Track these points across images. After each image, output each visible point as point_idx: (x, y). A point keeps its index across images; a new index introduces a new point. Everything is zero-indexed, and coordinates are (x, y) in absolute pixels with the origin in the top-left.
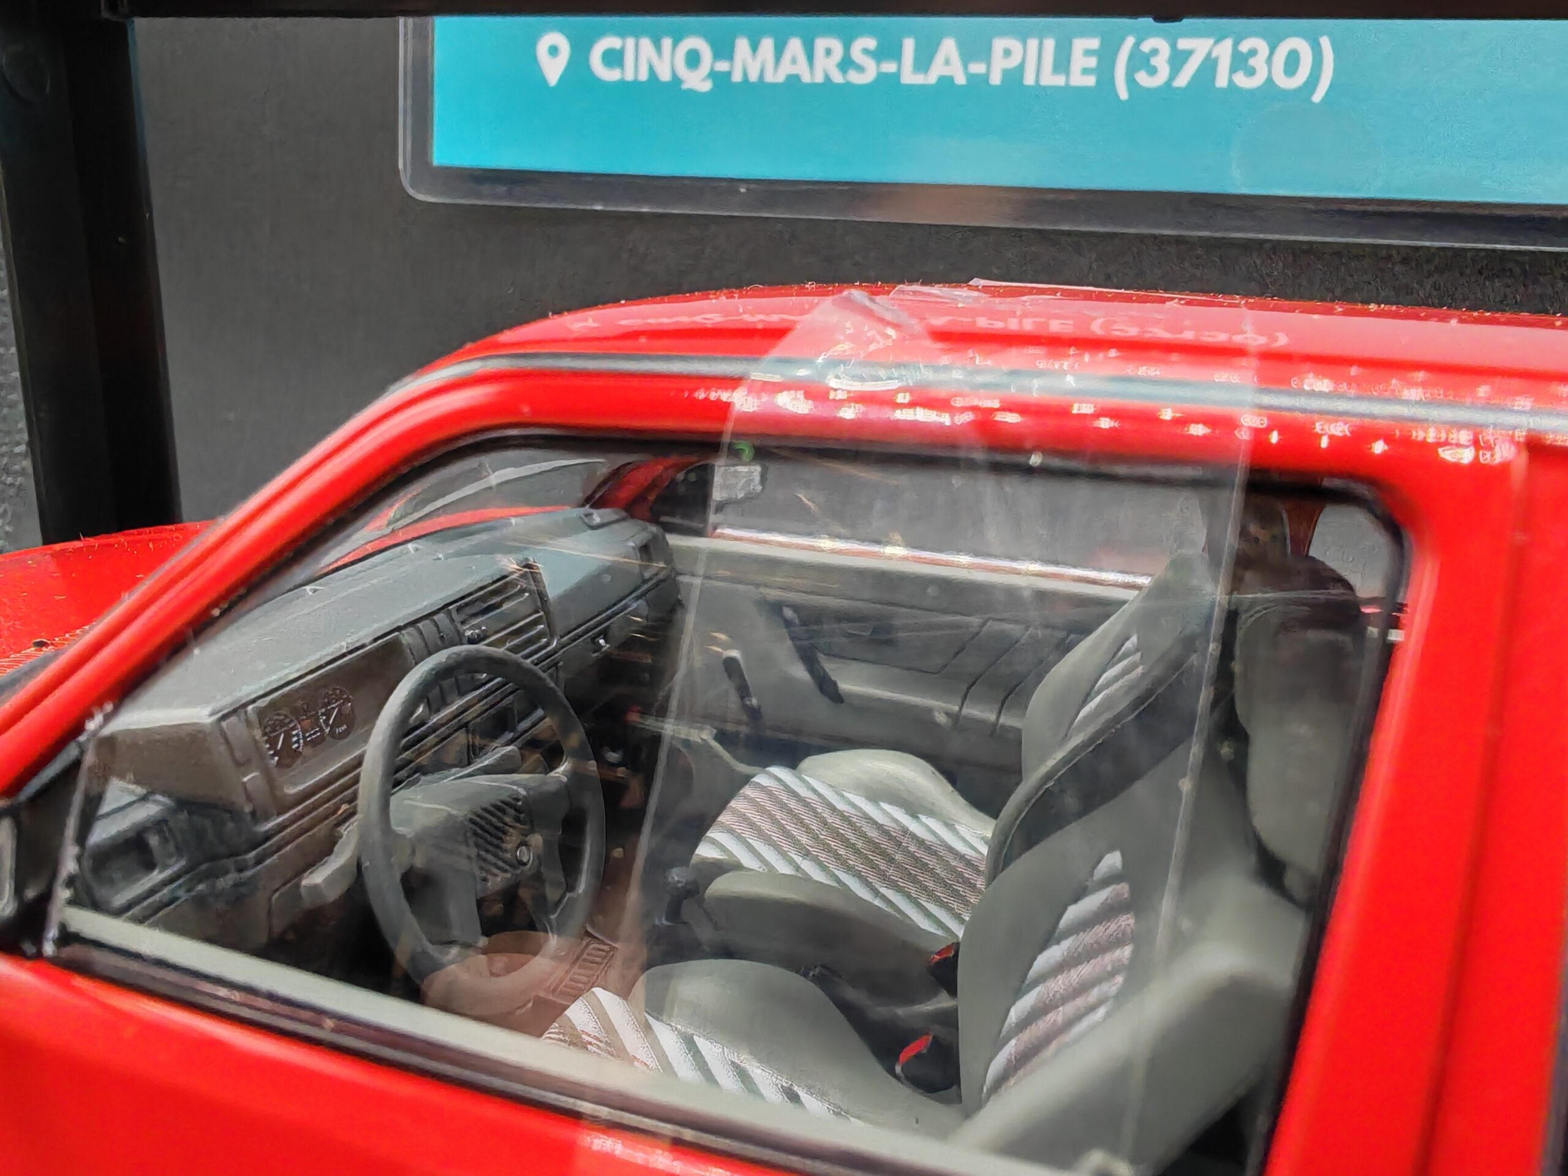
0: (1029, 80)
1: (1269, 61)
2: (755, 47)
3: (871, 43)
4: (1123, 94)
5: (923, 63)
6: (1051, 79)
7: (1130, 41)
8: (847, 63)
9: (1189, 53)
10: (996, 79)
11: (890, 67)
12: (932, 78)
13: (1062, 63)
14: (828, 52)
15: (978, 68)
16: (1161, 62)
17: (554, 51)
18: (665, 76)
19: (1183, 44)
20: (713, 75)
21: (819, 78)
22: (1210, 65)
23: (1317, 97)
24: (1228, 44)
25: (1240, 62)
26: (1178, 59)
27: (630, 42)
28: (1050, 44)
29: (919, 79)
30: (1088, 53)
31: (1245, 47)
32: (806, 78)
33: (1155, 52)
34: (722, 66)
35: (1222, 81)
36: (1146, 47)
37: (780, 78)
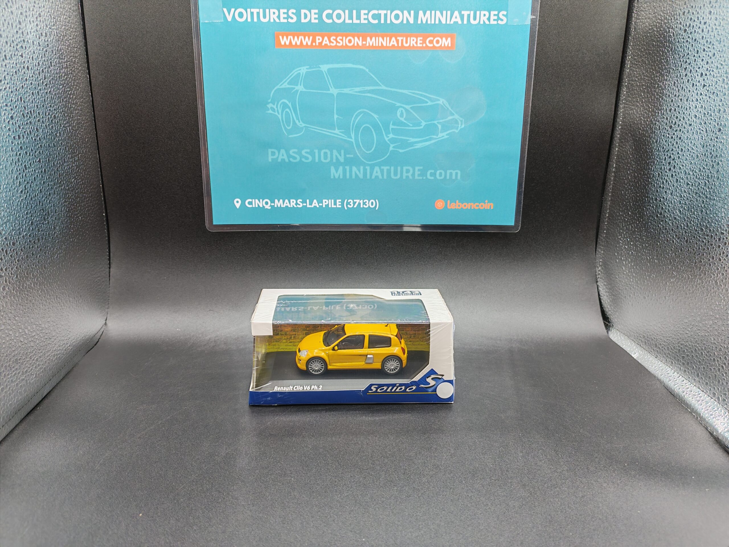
0: (330, 206)
1: (369, 203)
2: (279, 201)
3: (301, 200)
4: (346, 209)
5: (311, 204)
6: (333, 206)
7: (346, 200)
8: (297, 204)
9: (356, 202)
10: (324, 206)
11: (305, 204)
12: (313, 206)
13: (335, 204)
14: (293, 202)
15: (321, 204)
16: (351, 203)
17: (238, 202)
18: (261, 206)
19: (355, 201)
20: (271, 206)
21: (292, 206)
22: (359, 204)
23: (377, 209)
24: (362, 201)
25: (364, 203)
26: (354, 203)
27: (254, 200)
28: (333, 201)
29: (310, 206)
30: (339, 202)
31: (365, 201)
32: (289, 206)
33: (350, 202)
34: (273, 204)
35: (362, 206)
36: (349, 201)
37: (284, 206)
